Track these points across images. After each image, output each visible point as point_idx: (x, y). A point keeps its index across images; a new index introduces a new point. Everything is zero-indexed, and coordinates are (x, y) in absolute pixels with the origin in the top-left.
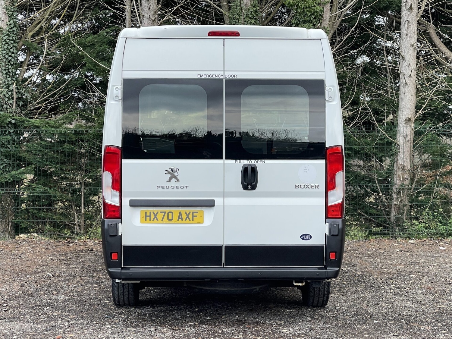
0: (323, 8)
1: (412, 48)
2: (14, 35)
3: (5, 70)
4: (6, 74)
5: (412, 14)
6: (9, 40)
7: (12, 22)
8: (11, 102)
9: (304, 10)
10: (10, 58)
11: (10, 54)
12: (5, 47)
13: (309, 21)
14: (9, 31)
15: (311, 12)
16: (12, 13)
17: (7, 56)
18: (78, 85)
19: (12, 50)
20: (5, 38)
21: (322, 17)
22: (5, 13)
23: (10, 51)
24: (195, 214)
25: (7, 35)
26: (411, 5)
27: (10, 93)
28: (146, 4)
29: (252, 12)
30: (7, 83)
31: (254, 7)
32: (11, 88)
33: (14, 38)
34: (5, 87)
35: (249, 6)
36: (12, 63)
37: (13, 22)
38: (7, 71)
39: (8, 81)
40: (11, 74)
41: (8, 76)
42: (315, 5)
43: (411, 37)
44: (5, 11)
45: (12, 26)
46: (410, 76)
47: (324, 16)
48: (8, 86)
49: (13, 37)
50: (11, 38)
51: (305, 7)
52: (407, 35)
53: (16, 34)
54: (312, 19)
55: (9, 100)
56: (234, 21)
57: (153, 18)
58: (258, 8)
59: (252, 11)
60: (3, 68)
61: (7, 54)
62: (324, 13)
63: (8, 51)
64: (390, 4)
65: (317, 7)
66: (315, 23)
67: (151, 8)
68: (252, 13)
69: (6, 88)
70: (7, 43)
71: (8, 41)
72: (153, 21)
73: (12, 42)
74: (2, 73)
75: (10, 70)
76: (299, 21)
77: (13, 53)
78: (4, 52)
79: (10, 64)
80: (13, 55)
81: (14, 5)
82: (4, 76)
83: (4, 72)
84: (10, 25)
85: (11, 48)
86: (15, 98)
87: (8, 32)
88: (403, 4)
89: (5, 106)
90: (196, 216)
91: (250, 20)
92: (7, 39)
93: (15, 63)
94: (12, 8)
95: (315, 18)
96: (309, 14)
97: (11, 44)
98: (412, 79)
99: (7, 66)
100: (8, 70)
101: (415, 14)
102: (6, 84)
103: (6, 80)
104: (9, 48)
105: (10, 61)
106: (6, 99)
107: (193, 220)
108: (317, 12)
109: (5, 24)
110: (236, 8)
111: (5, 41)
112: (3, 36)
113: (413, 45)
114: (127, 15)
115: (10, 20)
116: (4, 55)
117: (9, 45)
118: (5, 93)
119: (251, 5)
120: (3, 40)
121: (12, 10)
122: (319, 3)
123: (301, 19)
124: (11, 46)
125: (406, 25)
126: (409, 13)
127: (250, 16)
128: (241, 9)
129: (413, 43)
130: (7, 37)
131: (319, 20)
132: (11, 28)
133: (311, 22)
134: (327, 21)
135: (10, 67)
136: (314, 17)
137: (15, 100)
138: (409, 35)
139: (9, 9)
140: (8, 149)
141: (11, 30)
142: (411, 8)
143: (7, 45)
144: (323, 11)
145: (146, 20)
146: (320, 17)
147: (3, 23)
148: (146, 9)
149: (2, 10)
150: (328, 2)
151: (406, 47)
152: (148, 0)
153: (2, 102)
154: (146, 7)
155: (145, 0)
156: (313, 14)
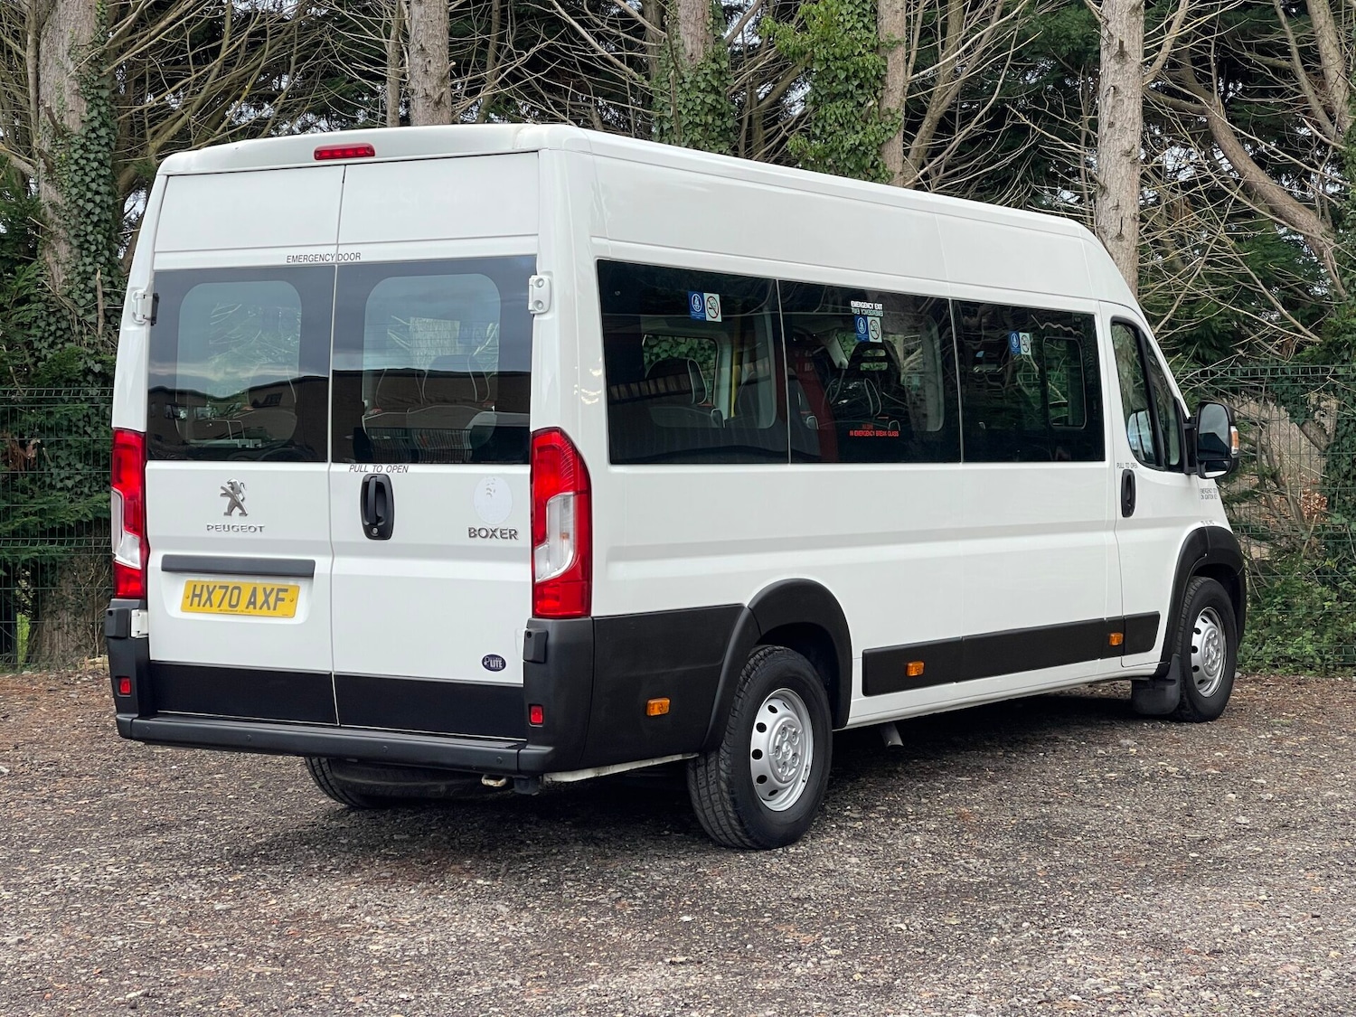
0: (885, 58)
1: (1126, 161)
2: (100, 148)
3: (77, 236)
4: (81, 247)
5: (1127, 67)
6: (88, 159)
7: (95, 113)
8: (90, 318)
9: (828, 66)
10: (90, 206)
11: (89, 195)
12: (77, 179)
13: (845, 94)
14: (86, 138)
15: (847, 70)
16: (95, 91)
17: (81, 202)
19: (94, 186)
20: (76, 156)
21: (883, 83)
22: (77, 92)
23: (89, 189)
24: (281, 595)
25: (83, 146)
26: (1121, 43)
27: (89, 296)
29: (706, 74)
30: (81, 269)
31: (714, 61)
32: (91, 284)
33: (100, 156)
34: (78, 279)
35: (700, 58)
36: (95, 219)
37: (99, 113)
38: (82, 239)
39: (85, 264)
40: (93, 248)
41: (84, 253)
42: (863, 51)
43: (1123, 129)
44: (76, 87)
45: (96, 124)
46: (1120, 236)
47: (889, 80)
48: (86, 278)
49: (97, 152)
50: (92, 156)
51: (831, 58)
52: (1111, 125)
53: (107, 145)
54: (851, 88)
55: (88, 312)
57: (436, 97)
59: (708, 71)
60: (75, 232)
61: (82, 197)
62: (886, 71)
63: (84, 188)
64: (1087, 44)
65: (868, 56)
66: (862, 100)
67: (431, 69)
68: (709, 77)
69: (80, 282)
70: (82, 169)
71: (83, 162)
72: (438, 103)
73: (95, 165)
74: (71, 243)
75: (91, 238)
77: (97, 193)
78: (74, 191)
79: (89, 222)
80: (98, 199)
81: (101, 72)
82: (75, 251)
83: (75, 242)
84: (91, 120)
85: (93, 181)
86: (101, 308)
87: (83, 140)
89: (77, 328)
90: (283, 600)
91: (700, 95)
92: (81, 157)
93: (103, 217)
94: (96, 78)
95: (860, 86)
96: (842, 75)
97: (93, 169)
98: (1125, 244)
99: (82, 227)
100: (85, 235)
101: (1137, 68)
103: (80, 263)
104: (88, 179)
105: (89, 214)
106: (81, 312)
107: (275, 609)
108: (865, 69)
109: (78, 121)
110: (667, 66)
111: (76, 162)
112: (72, 150)
113: (1128, 153)
114: (388, 89)
115: (92, 110)
116: (74, 198)
117: (86, 174)
118: (75, 296)
119: (706, 56)
120: (72, 161)
121: (97, 84)
122: (872, 46)
123: (822, 88)
124: (93, 174)
125: (1110, 99)
126: (1117, 67)
127: (703, 85)
129: (1128, 148)
130: (81, 152)
131: (875, 93)
132: (94, 130)
133: (852, 97)
134: (898, 94)
135: (90, 228)
136: (856, 83)
137: (101, 313)
138: (1118, 125)
139: (86, 82)
140: (86, 439)
141: (94, 135)
142: (1122, 54)
143: (80, 173)
144: (885, 67)
145: (420, 101)
146: (875, 82)
147: (73, 116)
148: (418, 73)
149: (69, 85)
150: (899, 42)
151: (1109, 159)
152: (423, 49)
153: (69, 317)
154: (418, 68)
155: (415, 50)
156: (855, 75)
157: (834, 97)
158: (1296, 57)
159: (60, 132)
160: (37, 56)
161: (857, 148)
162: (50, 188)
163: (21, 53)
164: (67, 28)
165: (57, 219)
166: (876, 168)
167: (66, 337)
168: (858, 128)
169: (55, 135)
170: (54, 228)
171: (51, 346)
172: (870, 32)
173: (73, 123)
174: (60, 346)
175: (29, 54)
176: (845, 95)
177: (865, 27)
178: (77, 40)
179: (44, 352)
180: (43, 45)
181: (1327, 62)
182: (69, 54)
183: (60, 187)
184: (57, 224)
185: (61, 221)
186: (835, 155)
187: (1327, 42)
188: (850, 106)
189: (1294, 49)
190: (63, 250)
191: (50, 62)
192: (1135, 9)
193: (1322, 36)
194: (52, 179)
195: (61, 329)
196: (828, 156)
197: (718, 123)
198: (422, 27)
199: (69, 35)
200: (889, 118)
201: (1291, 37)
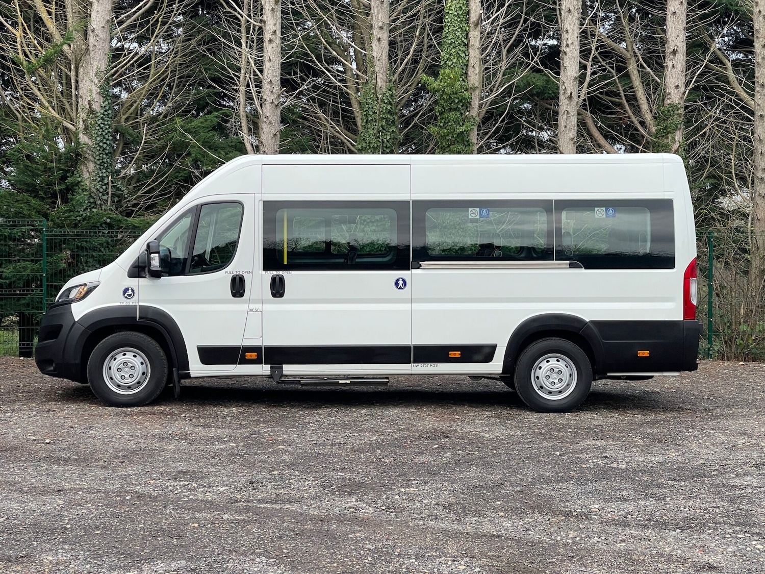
0: (471, 94)
1: (571, 142)
2: (109, 119)
4: (100, 164)
5: (572, 103)
6: (104, 124)
8: (105, 197)
9: (450, 97)
10: (105, 146)
11: (104, 141)
12: (100, 133)
15: (458, 99)
16: (107, 93)
17: (101, 144)
18: (180, 178)
19: (107, 137)
20: (99, 123)
21: (470, 104)
22: (99, 93)
23: (104, 138)
25: (102, 118)
26: (571, 93)
27: (104, 187)
28: (269, 86)
29: (387, 96)
30: (101, 175)
31: (390, 90)
32: (106, 181)
33: (109, 123)
34: (99, 179)
35: (384, 88)
36: (107, 152)
37: (108, 103)
38: (101, 161)
39: (102, 173)
40: (106, 165)
41: (102, 167)
42: (463, 91)
43: (570, 129)
44: (99, 91)
45: (107, 108)
47: (472, 103)
48: (102, 179)
49: (108, 121)
50: (106, 123)
51: (452, 93)
52: (566, 127)
53: (111, 118)
54: (459, 106)
55: (103, 195)
56: (367, 106)
57: (276, 103)
58: (394, 92)
60: (97, 158)
61: (101, 141)
62: (472, 99)
63: (102, 138)
65: (465, 93)
66: (462, 112)
67: (274, 90)
68: (388, 98)
69: (100, 181)
70: (102, 128)
71: (102, 125)
72: (276, 106)
73: (107, 127)
74: (95, 163)
75: (105, 160)
76: (444, 108)
77: (108, 140)
78: (98, 139)
79: (104, 153)
80: (108, 142)
81: (109, 84)
82: (98, 167)
83: (98, 163)
84: (105, 106)
85: (106, 134)
86: (110, 193)
87: (102, 115)
88: (561, 92)
89: (99, 202)
91: (385, 105)
92: (101, 123)
93: (110, 151)
95: (462, 106)
96: (457, 101)
97: (106, 129)
99: (101, 155)
100: (102, 159)
101: (575, 103)
102: (99, 177)
103: (100, 172)
104: (104, 133)
105: (104, 149)
106: (100, 195)
108: (465, 99)
109: (99, 106)
110: (369, 92)
111: (99, 125)
112: (97, 120)
113: (571, 139)
115: (105, 101)
116: (98, 142)
117: (103, 131)
118: (98, 187)
119: (386, 88)
120: (97, 125)
122: (466, 88)
124: (107, 131)
125: (565, 116)
126: (568, 102)
127: (386, 101)
128: (376, 93)
129: (572, 137)
130: (101, 121)
131: (468, 109)
132: (106, 111)
133: (459, 110)
134: (476, 109)
135: (105, 156)
136: (461, 104)
137: (110, 195)
138: (568, 127)
139: (103, 88)
140: (100, 253)
141: (106, 113)
142: (570, 97)
143: (101, 130)
145: (268, 105)
146: (467, 105)
147: (97, 104)
148: (268, 92)
149: (95, 90)
150: (477, 87)
151: (564, 141)
152: (271, 81)
153: (95, 197)
154: (268, 90)
155: (267, 82)
156: (461, 101)
157: (450, 110)
158: (624, 98)
159: (91, 111)
160: (77, 76)
161: (463, 132)
162: (85, 137)
163: (69, 73)
164: (95, 64)
165: (88, 151)
166: (468, 141)
167: (92, 206)
168: (461, 124)
169: (88, 113)
170: (87, 156)
171: (84, 210)
172: (465, 82)
173: (96, 107)
174: (89, 210)
175: (73, 74)
176: (456, 109)
177: (463, 80)
178: (100, 69)
179: (81, 213)
180: (81, 70)
181: (641, 101)
182: (95, 75)
183: (91, 137)
184: (89, 154)
185: (91, 152)
186: (451, 135)
187: (640, 93)
188: (458, 113)
189: (622, 94)
190: (91, 166)
191: (85, 78)
192: (576, 78)
193: (638, 90)
194: (87, 133)
195: (90, 202)
196: (448, 135)
197: (392, 118)
198: (271, 72)
199: (96, 67)
200: (472, 120)
201: (621, 89)
